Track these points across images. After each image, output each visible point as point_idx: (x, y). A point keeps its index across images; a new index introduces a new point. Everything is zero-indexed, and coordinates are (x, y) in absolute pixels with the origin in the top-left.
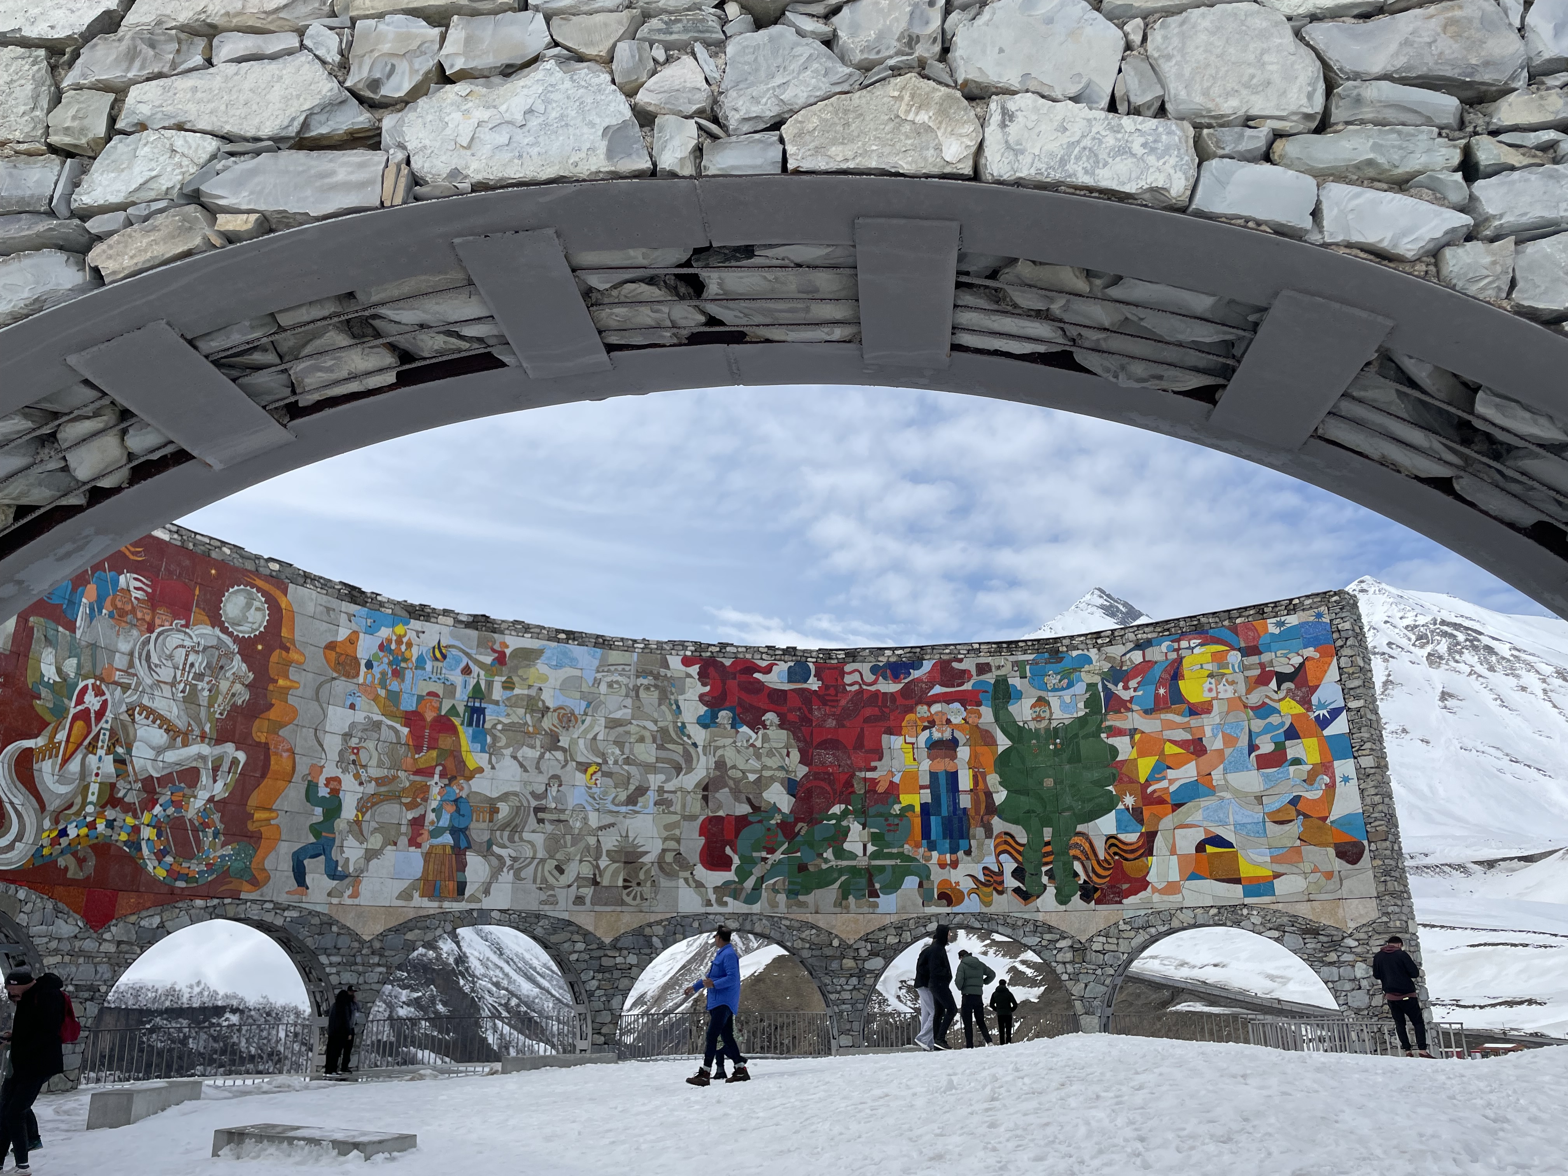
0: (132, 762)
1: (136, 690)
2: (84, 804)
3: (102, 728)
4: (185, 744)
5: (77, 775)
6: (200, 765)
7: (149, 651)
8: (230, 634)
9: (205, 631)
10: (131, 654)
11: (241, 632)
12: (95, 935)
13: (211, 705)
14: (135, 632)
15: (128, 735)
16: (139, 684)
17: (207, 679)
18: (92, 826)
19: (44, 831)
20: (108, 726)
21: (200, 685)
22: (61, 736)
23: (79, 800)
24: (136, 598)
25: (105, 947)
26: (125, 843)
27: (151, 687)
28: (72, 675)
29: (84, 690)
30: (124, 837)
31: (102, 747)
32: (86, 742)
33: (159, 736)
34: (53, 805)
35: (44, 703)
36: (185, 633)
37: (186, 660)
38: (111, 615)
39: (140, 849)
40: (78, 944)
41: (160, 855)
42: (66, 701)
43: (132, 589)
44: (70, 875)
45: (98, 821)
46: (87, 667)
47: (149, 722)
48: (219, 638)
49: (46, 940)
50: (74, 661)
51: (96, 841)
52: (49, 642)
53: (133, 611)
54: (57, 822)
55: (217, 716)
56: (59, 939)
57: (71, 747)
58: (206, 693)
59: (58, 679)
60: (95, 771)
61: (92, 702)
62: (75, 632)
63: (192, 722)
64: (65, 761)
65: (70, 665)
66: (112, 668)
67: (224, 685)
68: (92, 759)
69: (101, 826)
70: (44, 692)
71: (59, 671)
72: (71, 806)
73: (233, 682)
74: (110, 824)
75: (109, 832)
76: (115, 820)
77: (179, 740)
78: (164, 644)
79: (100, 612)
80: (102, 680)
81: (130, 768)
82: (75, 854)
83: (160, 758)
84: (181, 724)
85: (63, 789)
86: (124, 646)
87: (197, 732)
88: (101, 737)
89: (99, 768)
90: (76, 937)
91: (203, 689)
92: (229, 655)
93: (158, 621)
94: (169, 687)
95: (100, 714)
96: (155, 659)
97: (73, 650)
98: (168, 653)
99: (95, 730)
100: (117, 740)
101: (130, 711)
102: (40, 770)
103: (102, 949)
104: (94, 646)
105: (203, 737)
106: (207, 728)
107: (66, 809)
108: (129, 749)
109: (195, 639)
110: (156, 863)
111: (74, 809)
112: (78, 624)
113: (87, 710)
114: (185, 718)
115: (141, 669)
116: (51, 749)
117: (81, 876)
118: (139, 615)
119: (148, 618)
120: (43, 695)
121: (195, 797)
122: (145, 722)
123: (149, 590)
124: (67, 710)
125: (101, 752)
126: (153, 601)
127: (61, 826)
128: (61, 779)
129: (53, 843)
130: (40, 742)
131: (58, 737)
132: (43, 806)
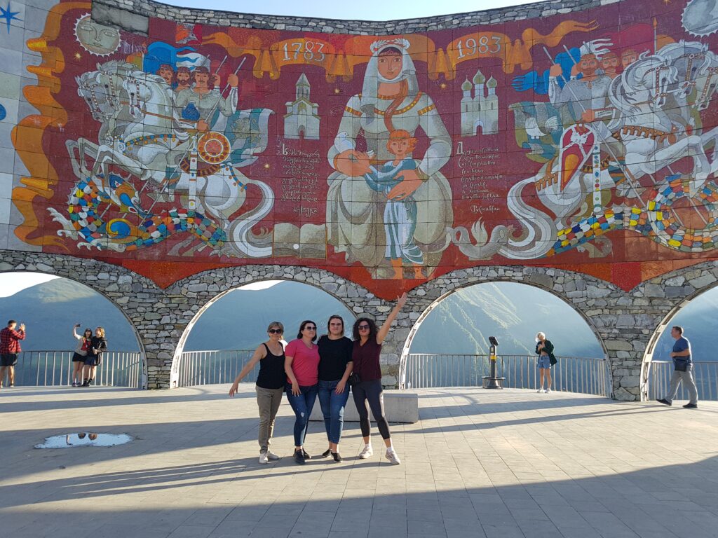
0: (627, 170)
1: (617, 118)
2: (591, 207)
3: (592, 154)
4: (672, 142)
5: (579, 190)
6: (692, 153)
7: (622, 87)
8: (698, 39)
9: (670, 49)
10: (606, 95)
11: (708, 31)
12: (627, 294)
13: (690, 103)
14: (606, 79)
15: (618, 151)
16: (618, 112)
17: (681, 85)
18: (603, 220)
19: (558, 231)
20: (598, 151)
21: (676, 92)
22: (557, 168)
23: (585, 206)
24: (599, 56)
25: (637, 302)
26: (636, 227)
27: (631, 111)
28: (555, 128)
29: (570, 133)
30: (634, 223)
31: (597, 166)
32: (580, 167)
33: (647, 143)
34: (561, 214)
35: (536, 153)
36: (652, 59)
37: (657, 78)
38: (579, 77)
39: (651, 229)
40: (612, 302)
41: (671, 231)
42: (554, 146)
43: (593, 51)
44: (591, 255)
45: (606, 216)
46: (567, 118)
47: (635, 136)
48: (685, 47)
49: (584, 299)
50: (555, 118)
51: (609, 230)
52: (528, 114)
53: (600, 65)
54: (569, 224)
55: (699, 109)
56: (596, 298)
57: (567, 174)
58: (683, 96)
59: (543, 134)
60: (595, 183)
61: (578, 139)
62: (549, 101)
63: (675, 123)
64: (564, 184)
65: (552, 122)
66: (590, 111)
67: (700, 83)
68: (589, 177)
69: (611, 219)
70: (533, 146)
71: (542, 129)
72: (579, 210)
73: (710, 76)
74: (619, 216)
75: (620, 222)
76: (622, 213)
77: (666, 141)
78: (634, 76)
79: (568, 79)
80: (583, 122)
81: (626, 174)
82: (592, 241)
83: (653, 159)
84: (665, 128)
85: (568, 202)
86: (597, 92)
87: (682, 128)
88: (594, 159)
89: (597, 181)
90: (609, 296)
91: (679, 94)
92: (700, 56)
93: (624, 62)
94: (646, 105)
95: (588, 145)
96: (628, 90)
97: (551, 112)
98: (639, 80)
99: (586, 157)
100: (609, 158)
101: (616, 134)
102: (544, 194)
103: (635, 303)
104: (569, 103)
105: (689, 131)
106: (692, 122)
107: (575, 214)
108: (622, 160)
109: (662, 59)
110: (669, 237)
111: (583, 212)
112: (550, 94)
113: (576, 146)
114: (668, 122)
115: (618, 102)
116: (550, 179)
117: (601, 255)
118: (606, 66)
119: (615, 64)
120: (533, 148)
121: (694, 179)
122: (632, 137)
123: (611, 44)
125: (595, 170)
126: (617, 51)
127: (573, 225)
128: (564, 195)
129: (569, 237)
130: (539, 177)
131: (554, 170)
132: (553, 216)
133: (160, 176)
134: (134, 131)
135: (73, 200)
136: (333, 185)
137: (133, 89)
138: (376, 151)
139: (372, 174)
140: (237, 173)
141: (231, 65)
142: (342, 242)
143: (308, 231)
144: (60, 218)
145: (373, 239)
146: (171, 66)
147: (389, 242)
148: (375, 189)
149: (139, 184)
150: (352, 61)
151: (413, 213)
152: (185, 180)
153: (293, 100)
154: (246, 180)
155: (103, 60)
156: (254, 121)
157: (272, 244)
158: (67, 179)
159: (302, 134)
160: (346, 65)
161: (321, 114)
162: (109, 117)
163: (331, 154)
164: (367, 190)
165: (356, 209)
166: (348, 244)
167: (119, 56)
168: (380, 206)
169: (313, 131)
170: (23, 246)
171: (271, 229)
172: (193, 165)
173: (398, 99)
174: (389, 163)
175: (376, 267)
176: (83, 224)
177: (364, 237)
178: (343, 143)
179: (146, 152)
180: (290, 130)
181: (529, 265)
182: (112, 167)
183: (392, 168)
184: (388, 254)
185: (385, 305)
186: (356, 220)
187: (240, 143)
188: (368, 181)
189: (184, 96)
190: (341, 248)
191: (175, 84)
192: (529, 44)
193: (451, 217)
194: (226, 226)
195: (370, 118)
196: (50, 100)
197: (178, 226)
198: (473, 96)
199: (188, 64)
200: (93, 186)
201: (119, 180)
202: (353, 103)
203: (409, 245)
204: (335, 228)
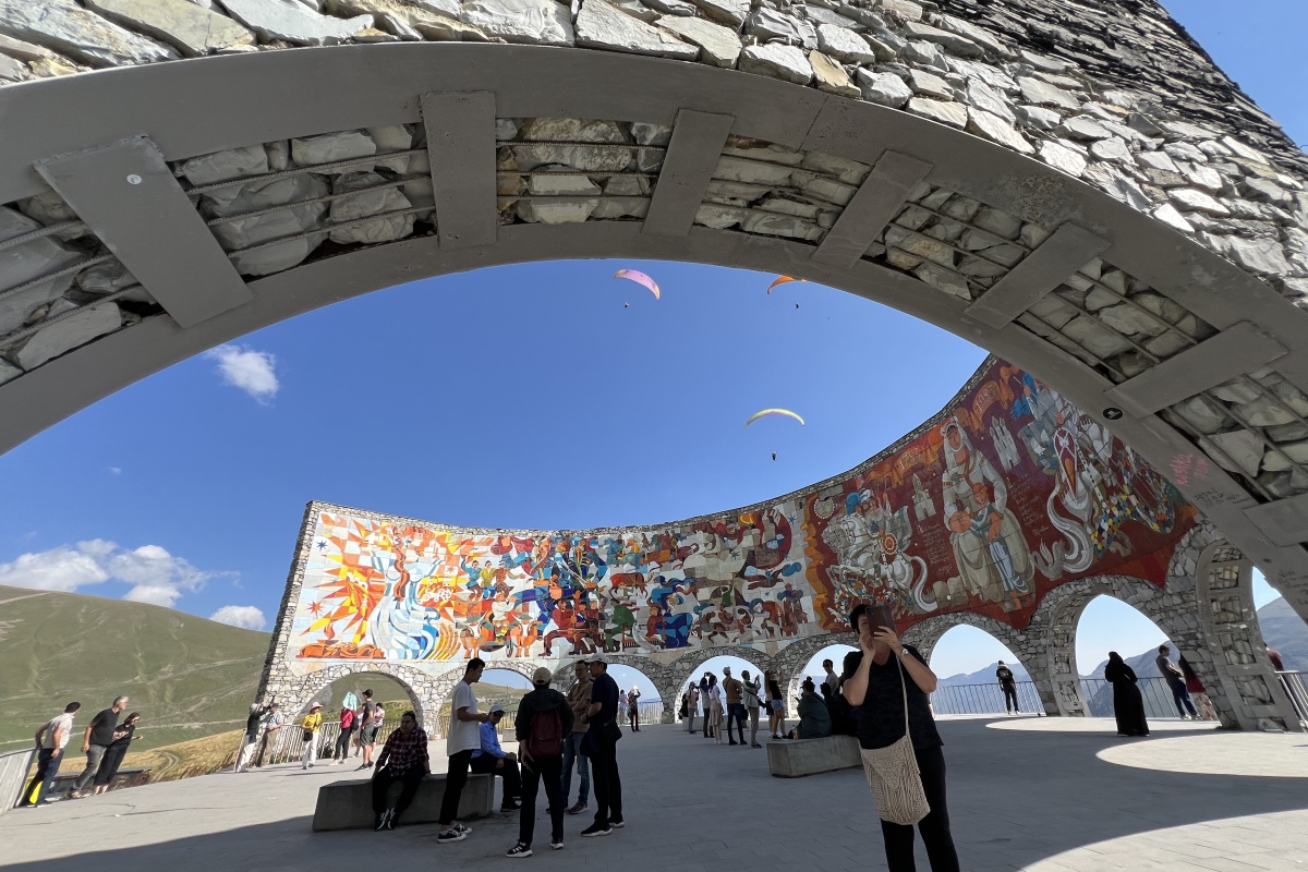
0: (1100, 458)
2: (1100, 505)
3: (1078, 452)
5: (1085, 490)
12: (1164, 593)
15: (1088, 443)
18: (1112, 515)
19: (1090, 536)
20: (1078, 448)
22: (1064, 476)
23: (1095, 505)
25: (1175, 600)
26: (1132, 515)
28: (1048, 440)
29: (1057, 438)
30: (1128, 511)
31: (1084, 463)
32: (1076, 468)
34: (1085, 518)
35: (1047, 468)
38: (1041, 388)
39: (1139, 515)
40: (1161, 603)
41: (1148, 514)
42: (1053, 456)
44: (1123, 554)
45: (1112, 510)
46: (1049, 427)
49: (1144, 603)
50: (1044, 431)
51: (1120, 524)
52: (1029, 437)
54: (1094, 526)
57: (1072, 477)
59: (1044, 449)
60: (1091, 480)
61: (1064, 443)
62: (1035, 419)
64: (1074, 489)
65: (1044, 436)
66: (1059, 414)
68: (1085, 474)
69: (1115, 512)
70: (1043, 462)
71: (1041, 445)
72: (1094, 511)
74: (1119, 507)
75: (1121, 512)
76: (1118, 503)
79: (1036, 394)
80: (1060, 426)
81: (1101, 463)
82: (1116, 539)
83: (1104, 443)
85: (1084, 504)
88: (1080, 457)
89: (1091, 477)
97: (1040, 427)
99: (1075, 457)
100: (1087, 451)
101: (1080, 428)
102: (1067, 503)
103: (1174, 602)
104: (1046, 414)
107: (1093, 515)
108: (1093, 450)
111: (1097, 511)
112: (1033, 413)
113: (1066, 450)
116: (1065, 488)
117: (1128, 552)
120: (1044, 465)
124: (1057, 460)
125: (1086, 466)
127: (1097, 527)
128: (1079, 502)
129: (1100, 539)
130: (1057, 488)
131: (1063, 478)
132: (1082, 522)
133: (872, 571)
134: (853, 550)
135: (836, 600)
136: (954, 543)
137: (846, 527)
138: (970, 506)
139: (973, 525)
140: (904, 555)
141: (882, 489)
142: (974, 586)
143: (953, 582)
144: (834, 613)
145: (993, 577)
146: (858, 504)
147: (1003, 578)
148: (979, 536)
149: (863, 580)
150: (935, 449)
151: (1006, 550)
152: (885, 570)
153: (915, 493)
154: (910, 559)
155: (829, 519)
156: (901, 517)
157: (935, 600)
158: (831, 590)
159: (926, 514)
160: (933, 455)
161: (932, 494)
162: (839, 548)
163: (946, 521)
164: (975, 539)
165: (973, 557)
166: (979, 587)
167: (836, 512)
168: (987, 547)
169: (932, 511)
170: (823, 632)
171: (932, 589)
172: (884, 559)
173: (967, 461)
174: (980, 513)
175: (1003, 601)
176: (844, 612)
177: (987, 578)
178: (950, 510)
179: (862, 559)
180: (920, 516)
181: (1087, 576)
182: (848, 575)
183: (982, 516)
184: (1007, 589)
185: (1022, 634)
186: (977, 566)
187: (899, 534)
188: (973, 532)
189: (870, 517)
190: (975, 592)
191: (863, 513)
192: (1006, 378)
193: (1027, 547)
194: (910, 593)
195: (958, 483)
196: (815, 552)
197: (889, 600)
198: (998, 438)
199: (865, 498)
200: (843, 589)
201: (854, 581)
202: (945, 478)
203: (1014, 577)
204: (966, 577)
